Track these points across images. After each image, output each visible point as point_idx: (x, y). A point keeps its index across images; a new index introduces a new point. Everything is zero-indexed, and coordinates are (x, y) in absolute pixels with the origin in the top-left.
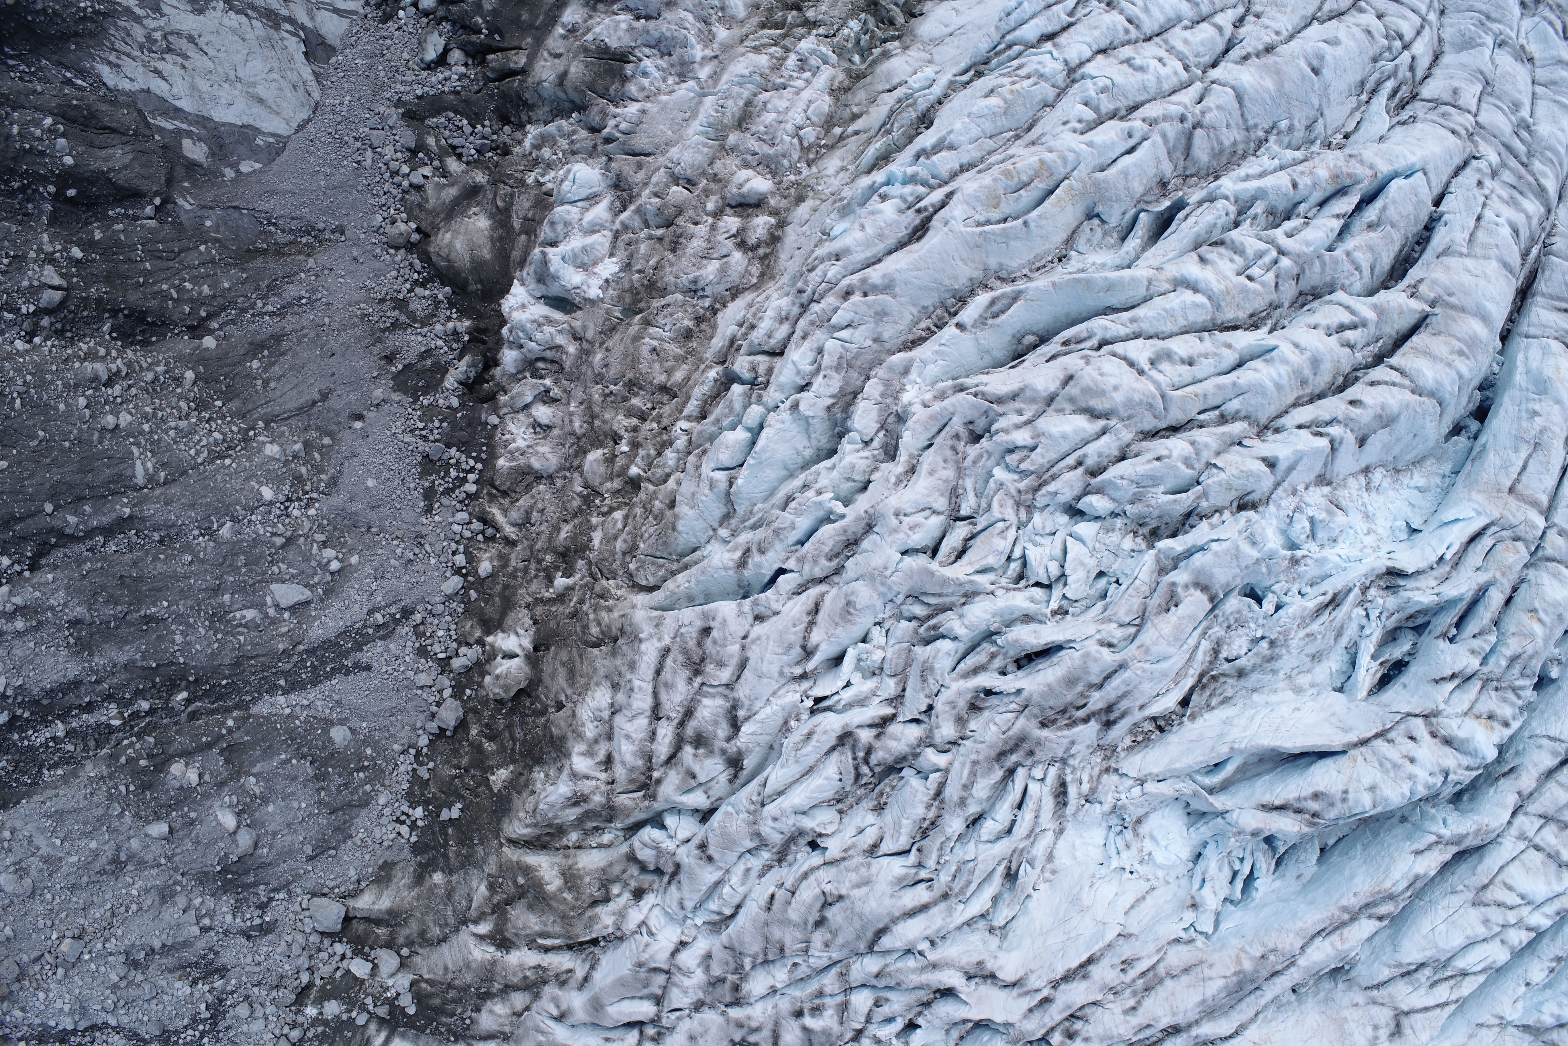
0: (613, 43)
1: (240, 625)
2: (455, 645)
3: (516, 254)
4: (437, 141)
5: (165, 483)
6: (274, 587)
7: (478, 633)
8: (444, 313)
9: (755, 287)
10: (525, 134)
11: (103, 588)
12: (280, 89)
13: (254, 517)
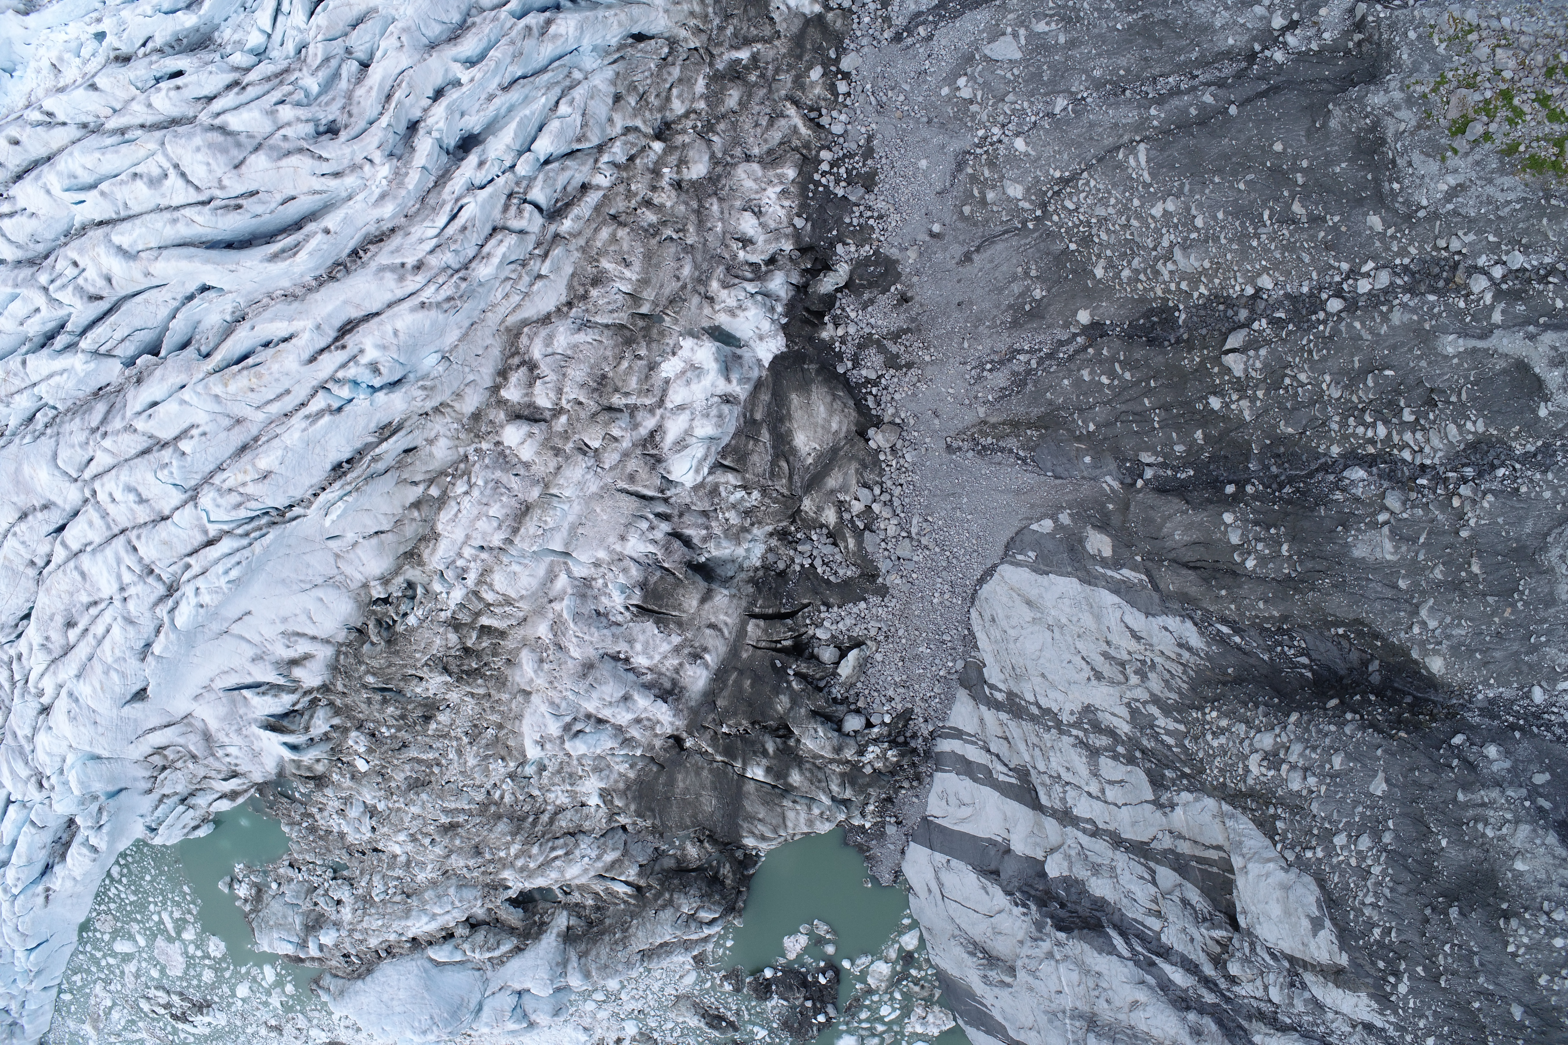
0: (650, 626)
1: (1051, 16)
2: (854, 8)
3: (765, 397)
4: (846, 547)
5: (1119, 148)
6: (1018, 55)
7: (830, 16)
8: (849, 350)
9: (525, 323)
10: (764, 558)
11: (1179, 36)
12: (1008, 617)
13: (1033, 119)
